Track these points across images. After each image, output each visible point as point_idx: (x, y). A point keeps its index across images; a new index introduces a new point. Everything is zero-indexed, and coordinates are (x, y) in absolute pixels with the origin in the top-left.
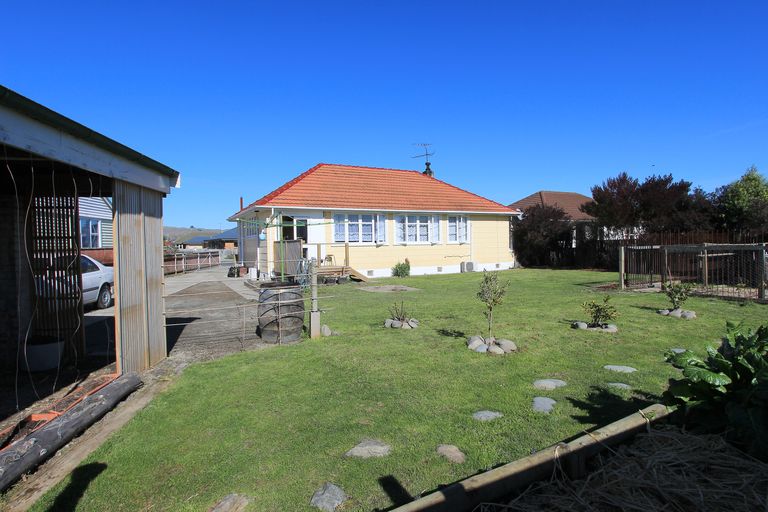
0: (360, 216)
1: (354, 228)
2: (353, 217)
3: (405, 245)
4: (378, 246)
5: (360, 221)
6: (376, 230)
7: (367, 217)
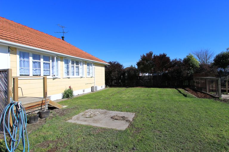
0: (42, 56)
1: (37, 65)
2: (37, 56)
3: (69, 78)
4: (54, 79)
5: (42, 60)
6: (53, 67)
7: (47, 58)
